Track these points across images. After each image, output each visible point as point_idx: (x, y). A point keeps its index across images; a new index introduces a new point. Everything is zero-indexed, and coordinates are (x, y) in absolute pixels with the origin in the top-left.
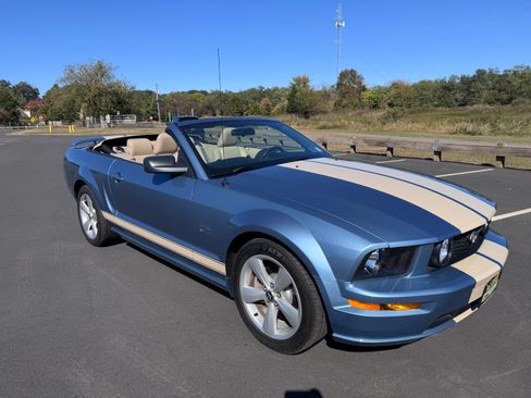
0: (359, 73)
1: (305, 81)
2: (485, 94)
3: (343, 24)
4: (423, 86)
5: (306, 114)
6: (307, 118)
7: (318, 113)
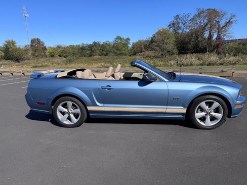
0: (41, 40)
1: (13, 43)
2: (98, 51)
3: (28, 15)
4: (72, 47)
5: (17, 60)
6: (19, 62)
7: (24, 60)
